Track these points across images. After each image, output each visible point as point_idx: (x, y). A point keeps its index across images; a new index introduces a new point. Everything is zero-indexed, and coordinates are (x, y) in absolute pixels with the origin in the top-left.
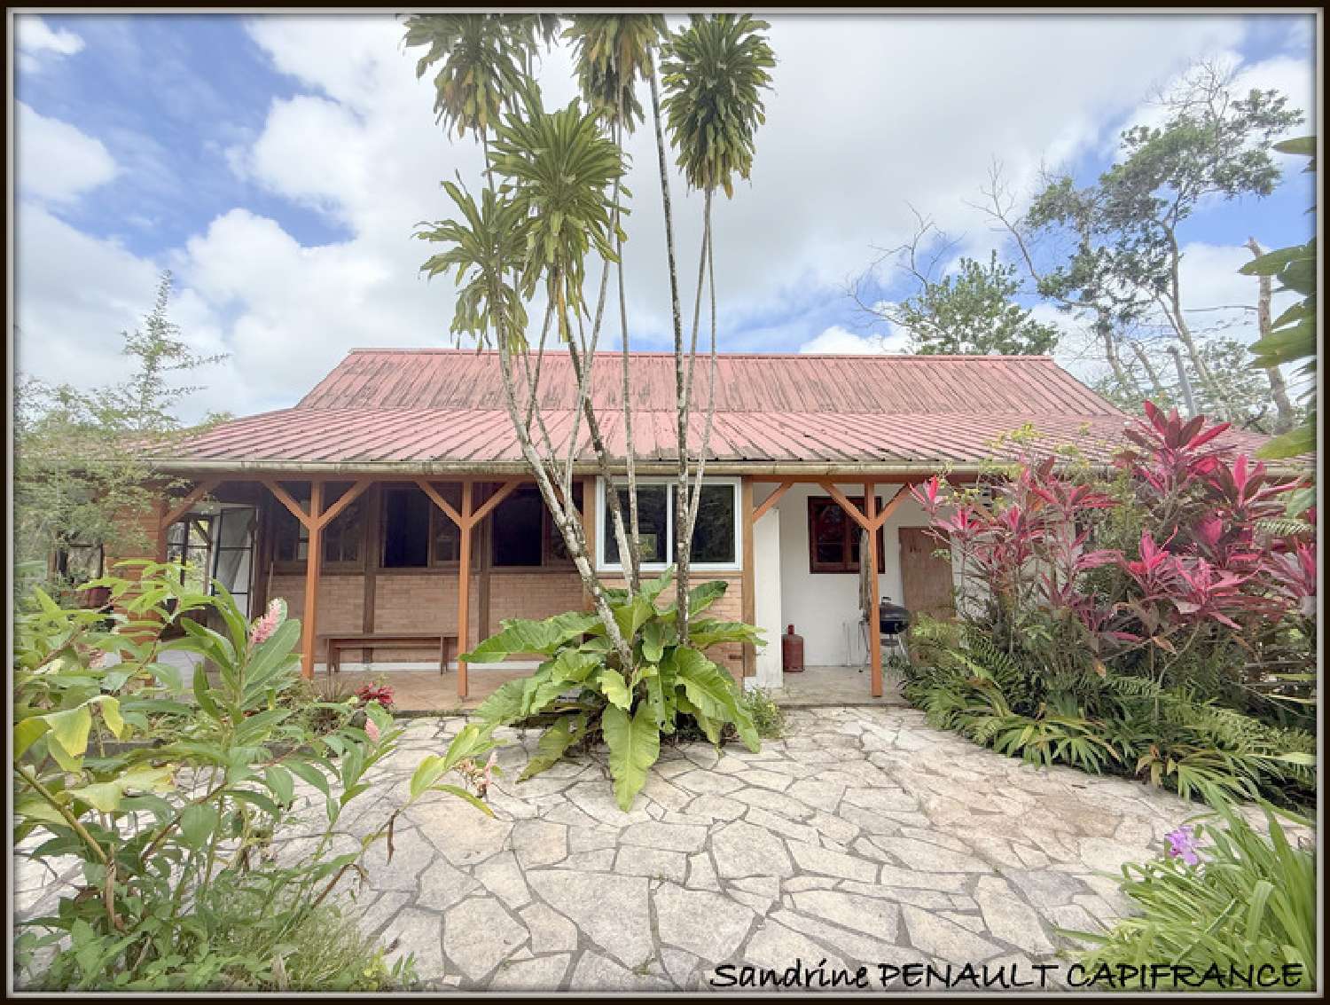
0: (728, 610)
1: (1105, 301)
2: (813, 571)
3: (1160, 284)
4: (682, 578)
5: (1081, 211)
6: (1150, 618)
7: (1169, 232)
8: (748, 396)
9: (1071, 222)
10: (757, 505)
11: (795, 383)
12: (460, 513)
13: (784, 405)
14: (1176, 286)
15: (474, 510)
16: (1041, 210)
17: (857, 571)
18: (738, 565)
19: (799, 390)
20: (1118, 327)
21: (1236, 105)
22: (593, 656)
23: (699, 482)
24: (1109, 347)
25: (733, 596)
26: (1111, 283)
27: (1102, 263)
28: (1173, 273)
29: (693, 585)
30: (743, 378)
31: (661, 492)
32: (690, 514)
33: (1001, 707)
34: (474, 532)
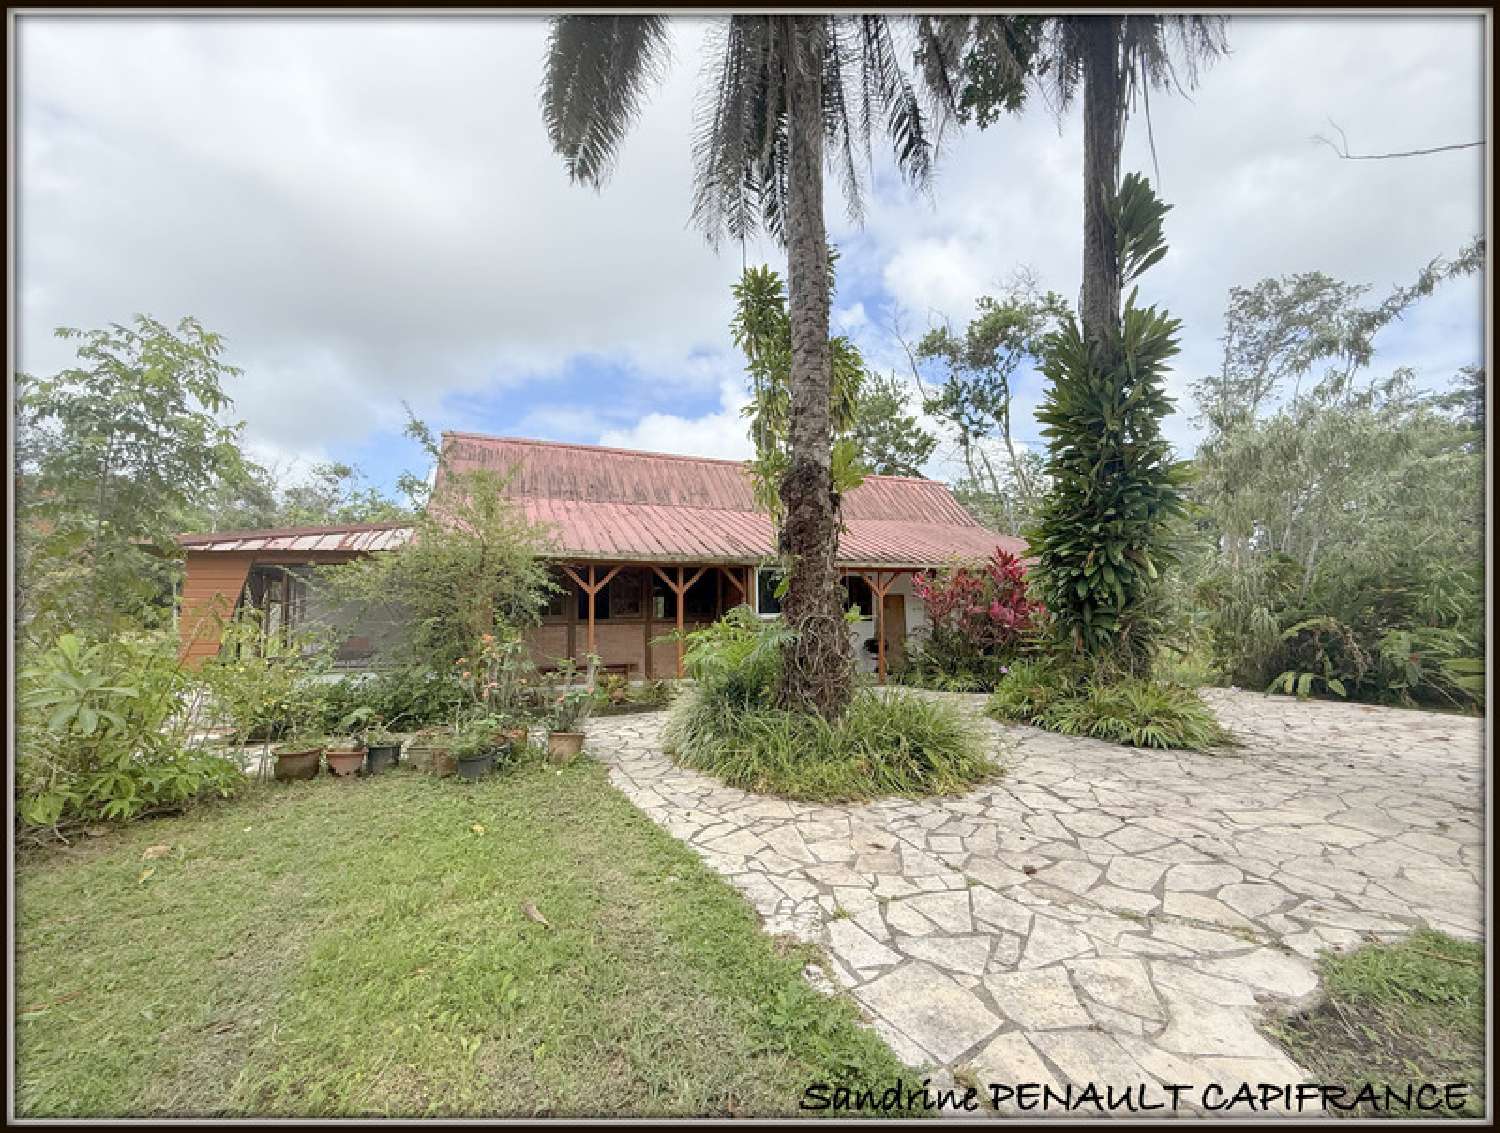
1: (965, 421)
3: (997, 415)
5: (953, 351)
6: (995, 632)
7: (1004, 379)
9: (946, 358)
12: (677, 584)
14: (1007, 417)
15: (685, 582)
16: (926, 347)
20: (972, 440)
21: (1042, 298)
24: (967, 453)
26: (969, 409)
27: (964, 395)
28: (1005, 409)
33: (942, 674)
34: (686, 595)
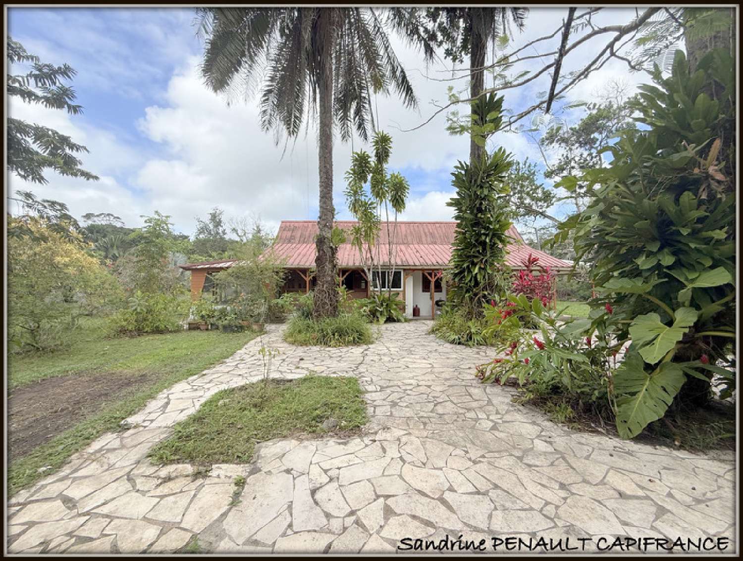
0: (400, 298)
2: (423, 291)
4: (390, 291)
8: (409, 238)
10: (407, 275)
11: (425, 234)
13: (420, 242)
17: (429, 291)
18: (402, 289)
19: (426, 236)
22: (375, 305)
23: (393, 271)
25: (401, 296)
29: (392, 293)
30: (409, 231)
31: (385, 272)
32: (391, 278)
